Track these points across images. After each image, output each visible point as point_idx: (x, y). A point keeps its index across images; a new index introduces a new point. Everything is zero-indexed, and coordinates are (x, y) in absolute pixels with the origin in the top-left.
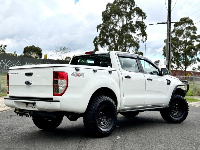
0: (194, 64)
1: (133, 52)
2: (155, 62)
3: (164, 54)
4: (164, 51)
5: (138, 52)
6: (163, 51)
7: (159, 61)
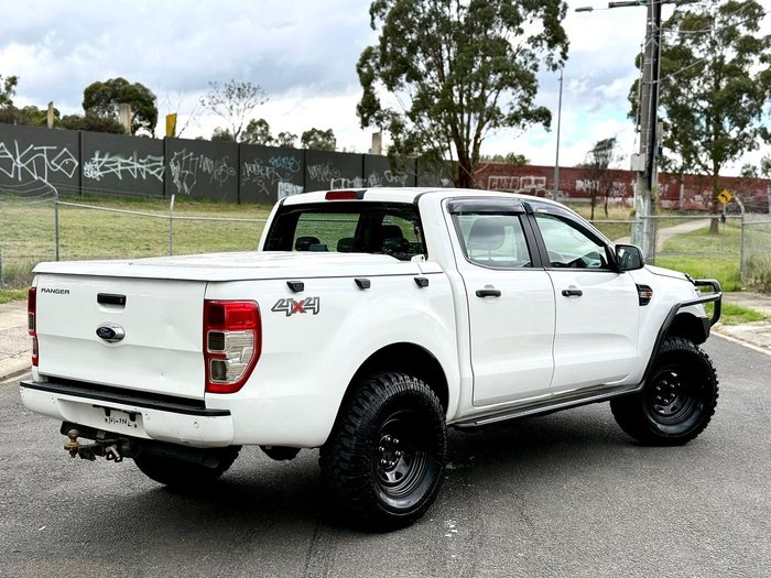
0: (750, 150)
1: (512, 108)
2: (599, 144)
3: (632, 114)
4: (633, 101)
5: (530, 109)
6: (629, 99)
7: (613, 139)
